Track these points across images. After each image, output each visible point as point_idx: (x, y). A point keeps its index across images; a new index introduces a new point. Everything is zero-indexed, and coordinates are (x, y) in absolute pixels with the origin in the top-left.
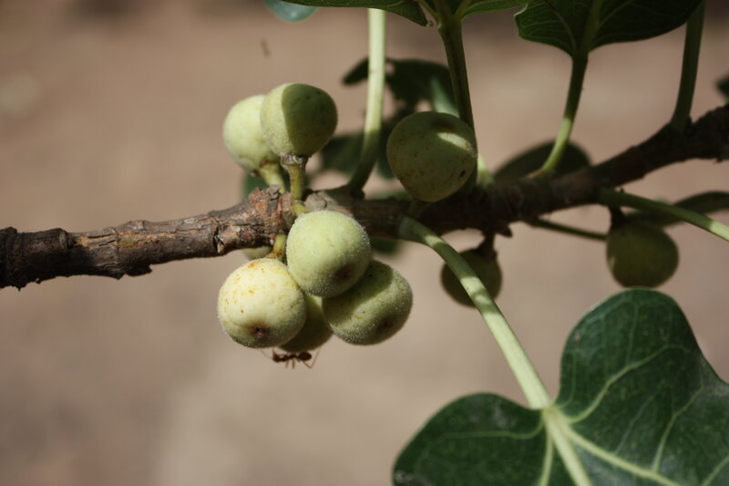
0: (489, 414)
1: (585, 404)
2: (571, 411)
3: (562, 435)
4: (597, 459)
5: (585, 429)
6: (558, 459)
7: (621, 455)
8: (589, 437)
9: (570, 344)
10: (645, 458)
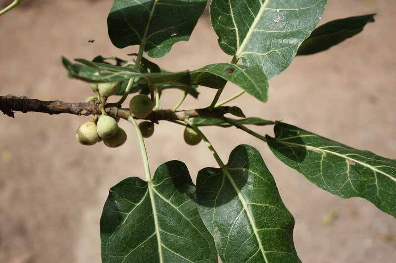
0: (135, 182)
1: (158, 183)
2: (154, 183)
3: (152, 188)
4: (157, 195)
5: (156, 188)
6: (149, 193)
7: (163, 196)
8: (157, 190)
9: (158, 169)
10: (168, 198)
